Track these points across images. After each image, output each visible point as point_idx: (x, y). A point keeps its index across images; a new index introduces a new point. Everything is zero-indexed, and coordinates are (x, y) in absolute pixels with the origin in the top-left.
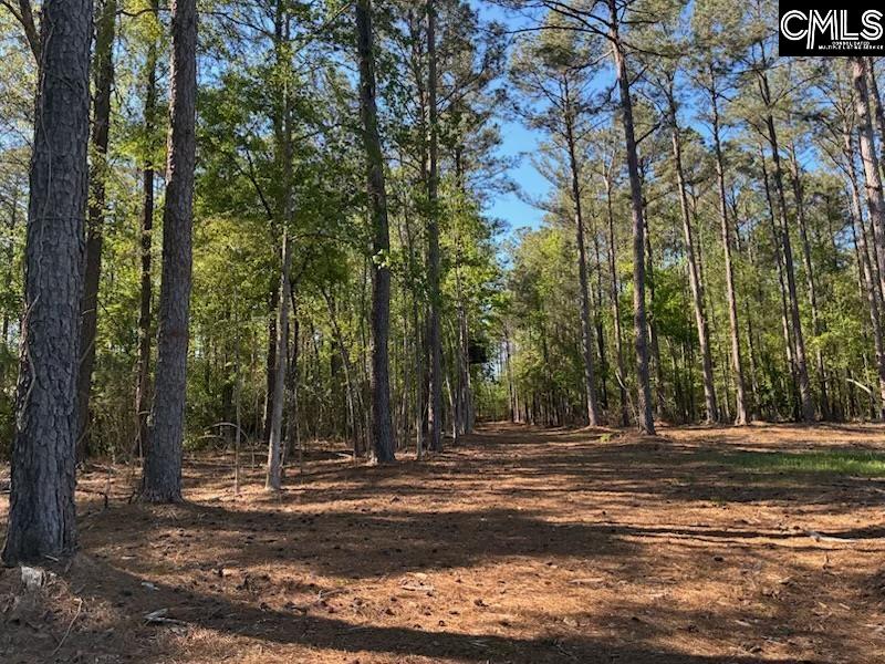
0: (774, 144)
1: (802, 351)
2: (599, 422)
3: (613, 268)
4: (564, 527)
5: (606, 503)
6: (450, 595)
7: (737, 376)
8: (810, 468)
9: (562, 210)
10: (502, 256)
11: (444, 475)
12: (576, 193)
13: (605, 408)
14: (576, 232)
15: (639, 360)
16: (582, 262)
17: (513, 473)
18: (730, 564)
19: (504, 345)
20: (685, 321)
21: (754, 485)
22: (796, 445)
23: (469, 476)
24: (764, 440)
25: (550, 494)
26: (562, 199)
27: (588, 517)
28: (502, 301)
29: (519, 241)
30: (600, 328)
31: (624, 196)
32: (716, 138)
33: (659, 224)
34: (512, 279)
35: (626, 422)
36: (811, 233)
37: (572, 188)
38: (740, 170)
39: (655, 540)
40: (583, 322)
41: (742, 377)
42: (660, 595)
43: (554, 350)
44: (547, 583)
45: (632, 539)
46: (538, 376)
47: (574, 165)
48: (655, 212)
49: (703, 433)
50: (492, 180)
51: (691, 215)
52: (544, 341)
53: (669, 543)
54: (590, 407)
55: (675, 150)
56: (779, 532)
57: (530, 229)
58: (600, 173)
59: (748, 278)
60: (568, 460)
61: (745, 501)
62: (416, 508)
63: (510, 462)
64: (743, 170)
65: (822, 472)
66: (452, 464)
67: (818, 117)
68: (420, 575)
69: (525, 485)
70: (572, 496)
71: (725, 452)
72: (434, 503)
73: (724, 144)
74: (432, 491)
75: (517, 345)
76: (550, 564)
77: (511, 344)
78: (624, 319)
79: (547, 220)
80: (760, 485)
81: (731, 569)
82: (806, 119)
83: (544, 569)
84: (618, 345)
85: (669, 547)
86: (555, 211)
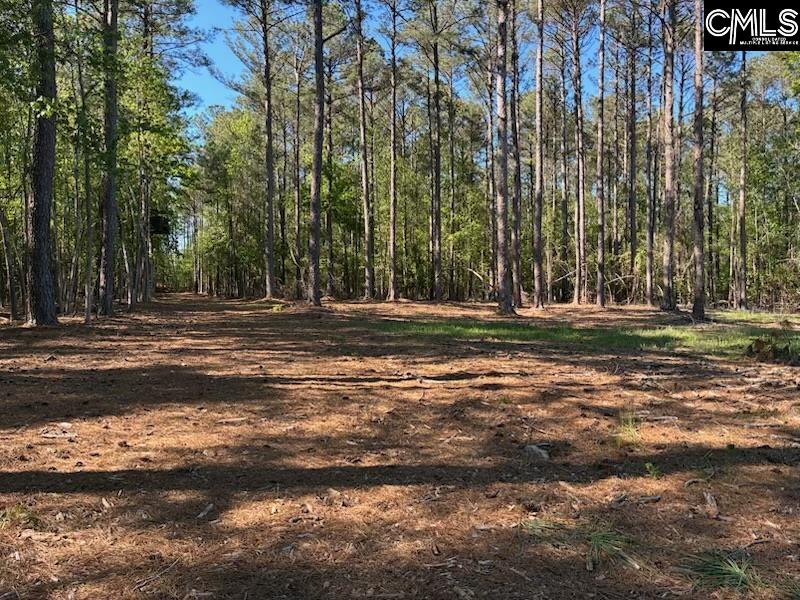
0: (437, 69)
1: (440, 244)
2: (275, 294)
3: (297, 157)
4: (221, 379)
5: (265, 359)
6: (93, 440)
7: (391, 262)
8: (430, 332)
9: (254, 94)
10: (193, 130)
11: (111, 337)
12: (268, 81)
13: (283, 283)
14: (264, 117)
15: (312, 242)
16: (269, 147)
17: (184, 336)
18: (353, 401)
19: (192, 220)
20: (355, 213)
21: (387, 344)
22: (426, 316)
23: (138, 338)
24: (404, 312)
25: (216, 352)
26: (254, 83)
27: (245, 371)
28: (189, 175)
29: (211, 119)
30: (283, 212)
31: (312, 90)
32: (393, 53)
33: (342, 123)
34: (203, 154)
35: (299, 296)
36: (457, 150)
37: (264, 74)
38: (411, 86)
39: (299, 386)
40: (267, 204)
41: (395, 263)
42: (291, 427)
43: (239, 229)
44: (194, 424)
45: (280, 386)
46: (221, 250)
47: (266, 52)
48: (339, 110)
49: (360, 306)
50: (184, 50)
51: (367, 119)
52: (230, 218)
53: (310, 388)
54: (268, 283)
55: (359, 56)
56: (395, 377)
57: (223, 108)
58: (292, 65)
59: (408, 181)
60: (240, 325)
61: (377, 356)
62: (74, 366)
63: (183, 326)
64: (412, 86)
65: (437, 335)
66: (122, 327)
67: (471, 52)
68: (65, 425)
69: (193, 345)
70: (235, 354)
71: (373, 321)
72: (94, 362)
73: (400, 60)
74: (95, 351)
75: (205, 220)
76: (201, 409)
77: (198, 219)
78: (304, 205)
79: (240, 102)
80: (391, 344)
81: (353, 405)
82: (462, 51)
83: (194, 414)
84: (297, 227)
85: (309, 391)
86: (248, 94)
